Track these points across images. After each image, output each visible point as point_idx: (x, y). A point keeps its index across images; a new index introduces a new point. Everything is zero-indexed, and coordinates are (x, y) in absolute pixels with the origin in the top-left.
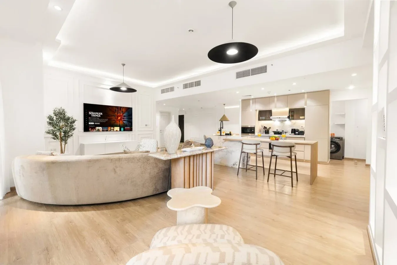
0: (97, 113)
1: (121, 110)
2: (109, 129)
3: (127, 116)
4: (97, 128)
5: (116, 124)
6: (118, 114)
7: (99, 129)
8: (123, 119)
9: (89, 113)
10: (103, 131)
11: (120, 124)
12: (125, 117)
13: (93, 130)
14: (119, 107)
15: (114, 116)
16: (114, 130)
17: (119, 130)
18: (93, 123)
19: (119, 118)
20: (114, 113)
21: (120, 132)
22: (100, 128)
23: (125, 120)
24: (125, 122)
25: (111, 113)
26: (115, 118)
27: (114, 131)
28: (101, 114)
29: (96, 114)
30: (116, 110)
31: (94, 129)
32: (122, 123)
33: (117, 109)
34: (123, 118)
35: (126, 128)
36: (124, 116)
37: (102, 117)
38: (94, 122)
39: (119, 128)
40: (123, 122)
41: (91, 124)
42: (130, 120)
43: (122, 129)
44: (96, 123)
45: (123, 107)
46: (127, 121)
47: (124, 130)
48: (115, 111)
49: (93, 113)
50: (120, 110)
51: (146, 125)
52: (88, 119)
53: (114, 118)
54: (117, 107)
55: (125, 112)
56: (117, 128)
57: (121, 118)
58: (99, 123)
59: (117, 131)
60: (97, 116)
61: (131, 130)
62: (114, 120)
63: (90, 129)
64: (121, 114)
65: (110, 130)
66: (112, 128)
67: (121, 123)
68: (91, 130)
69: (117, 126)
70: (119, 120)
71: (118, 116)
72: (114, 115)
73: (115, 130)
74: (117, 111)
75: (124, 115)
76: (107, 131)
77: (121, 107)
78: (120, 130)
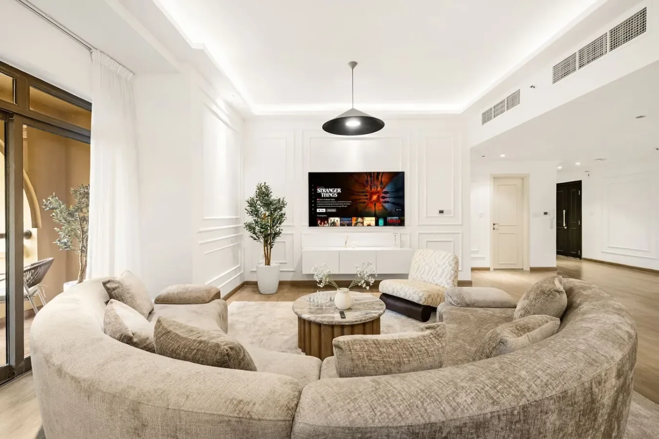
0: (331, 190)
1: (378, 178)
2: (354, 222)
3: (392, 192)
4: (332, 219)
5: (367, 210)
6: (371, 189)
7: (335, 221)
8: (382, 200)
9: (318, 190)
10: (342, 225)
11: (375, 210)
12: (388, 195)
13: (324, 223)
14: (374, 173)
15: (363, 194)
16: (362, 223)
17: (373, 223)
18: (324, 210)
19: (375, 197)
20: (364, 186)
21: (376, 227)
22: (337, 220)
23: (387, 202)
24: (386, 205)
25: (357, 188)
26: (365, 197)
27: (363, 225)
28: (339, 190)
29: (330, 192)
30: (367, 181)
31: (326, 222)
32: (381, 208)
33: (371, 177)
34: (384, 198)
35: (389, 218)
36: (386, 193)
37: (340, 197)
38: (326, 208)
39: (374, 219)
40: (383, 206)
41: (320, 211)
42: (399, 201)
43: (381, 222)
44: (329, 210)
45: (383, 173)
46: (393, 203)
47: (386, 224)
48: (365, 182)
49: (324, 190)
50: (375, 178)
51: (441, 212)
52: (315, 203)
53: (363, 198)
54: (370, 174)
55: (387, 184)
56: (371, 220)
57: (379, 197)
58: (334, 210)
59: (369, 225)
60: (331, 195)
61: (401, 223)
62: (364, 203)
63: (319, 222)
64: (379, 189)
65: (356, 225)
66: (360, 220)
67: (379, 208)
68: (321, 224)
69: (369, 215)
70: (374, 201)
71: (372, 194)
72: (363, 192)
73: (365, 223)
74: (369, 183)
75: (384, 190)
76: (350, 225)
77: (378, 173)
78: (377, 224)
